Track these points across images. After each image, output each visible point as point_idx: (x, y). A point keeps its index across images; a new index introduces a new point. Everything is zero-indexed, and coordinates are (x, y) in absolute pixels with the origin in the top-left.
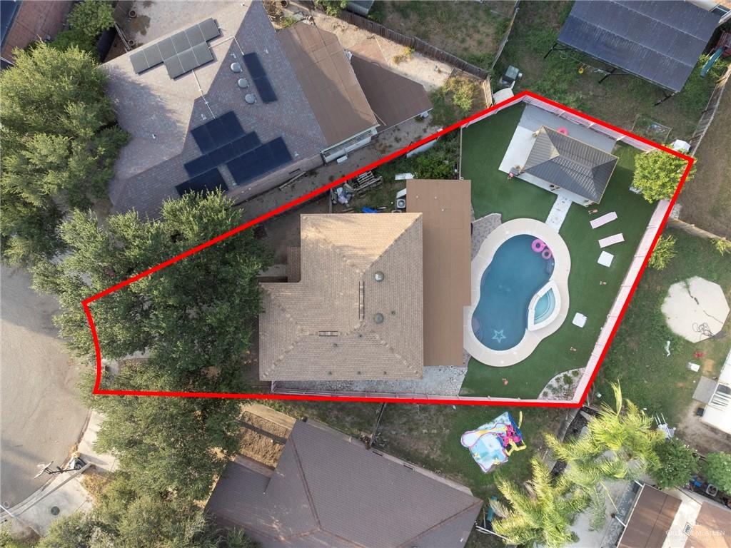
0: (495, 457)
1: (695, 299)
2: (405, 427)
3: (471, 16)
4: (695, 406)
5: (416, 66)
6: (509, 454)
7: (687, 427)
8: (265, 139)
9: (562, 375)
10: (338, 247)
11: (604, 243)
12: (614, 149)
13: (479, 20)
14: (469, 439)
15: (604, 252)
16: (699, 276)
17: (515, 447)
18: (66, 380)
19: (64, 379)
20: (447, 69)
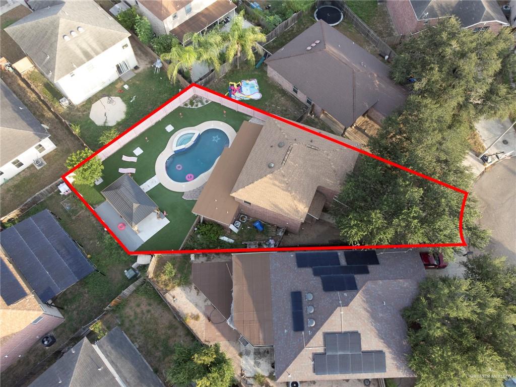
0: (248, 84)
1: (105, 115)
2: (288, 113)
3: (134, 326)
4: (137, 71)
5: (187, 308)
6: (240, 83)
7: (147, 64)
8: (309, 270)
9: (193, 107)
10: (289, 191)
11: (134, 159)
12: (98, 206)
13: (131, 321)
14: (257, 96)
15: (137, 155)
16: (96, 125)
17: (235, 85)
18: (485, 208)
19: (486, 209)
20: (169, 297)
